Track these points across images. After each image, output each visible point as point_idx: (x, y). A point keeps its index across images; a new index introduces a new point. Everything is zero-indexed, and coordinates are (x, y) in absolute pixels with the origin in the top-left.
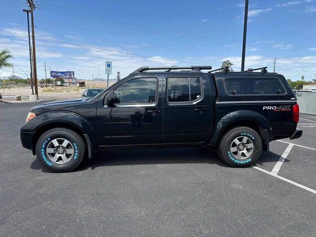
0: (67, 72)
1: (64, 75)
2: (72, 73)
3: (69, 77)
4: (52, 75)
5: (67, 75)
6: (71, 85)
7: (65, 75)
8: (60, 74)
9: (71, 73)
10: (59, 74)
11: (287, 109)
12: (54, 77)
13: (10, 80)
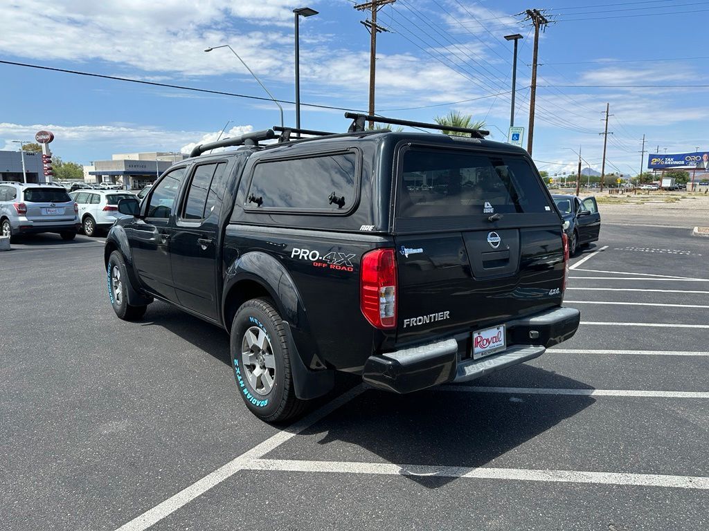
0: (690, 155)
1: (683, 162)
2: (706, 155)
3: (695, 167)
4: (652, 163)
5: (691, 163)
6: (698, 187)
7: (685, 161)
8: (672, 159)
9: (702, 156)
10: (669, 161)
11: (344, 265)
12: (656, 168)
13: (568, 179)
